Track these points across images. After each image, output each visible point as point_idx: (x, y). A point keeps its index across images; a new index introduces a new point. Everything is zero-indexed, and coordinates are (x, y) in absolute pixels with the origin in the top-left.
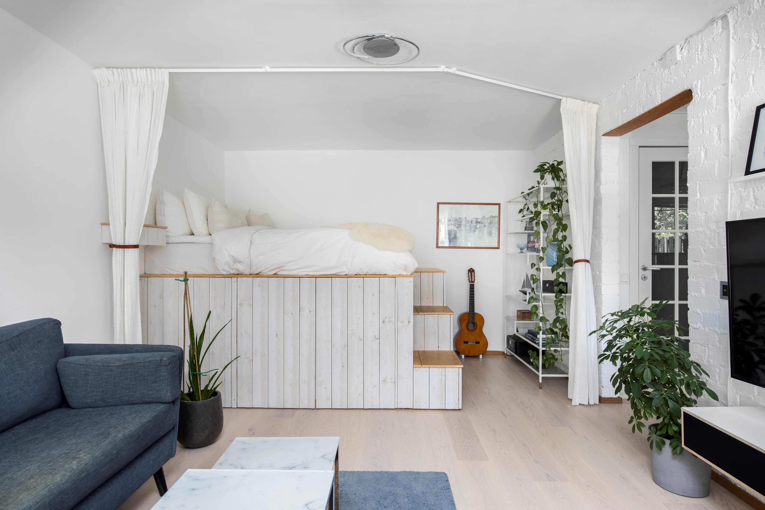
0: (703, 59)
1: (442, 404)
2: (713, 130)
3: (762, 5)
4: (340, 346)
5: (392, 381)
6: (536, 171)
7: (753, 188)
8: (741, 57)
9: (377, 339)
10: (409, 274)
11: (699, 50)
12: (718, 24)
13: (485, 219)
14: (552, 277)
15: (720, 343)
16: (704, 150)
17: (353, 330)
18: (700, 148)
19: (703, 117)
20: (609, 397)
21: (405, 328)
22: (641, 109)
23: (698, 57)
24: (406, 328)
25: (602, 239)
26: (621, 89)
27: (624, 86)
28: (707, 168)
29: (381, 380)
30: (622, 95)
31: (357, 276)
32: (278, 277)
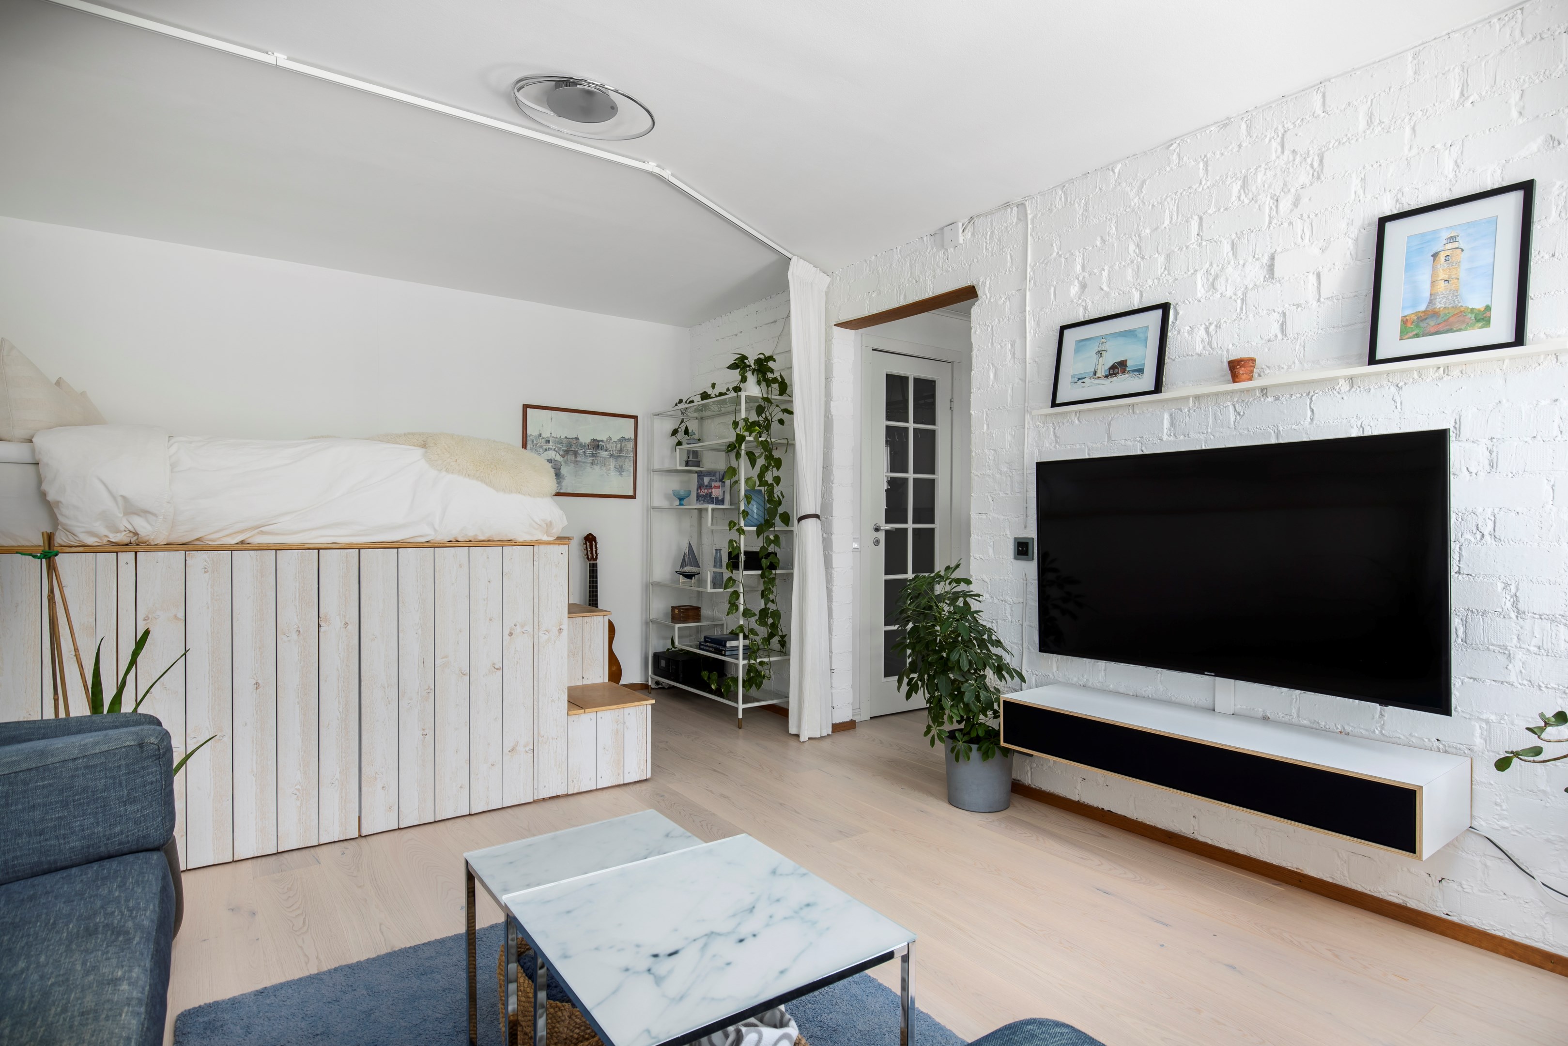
0: (993, 250)
1: (619, 774)
2: (1005, 345)
3: (1065, 205)
4: (418, 693)
5: (527, 749)
6: (733, 367)
7: (1053, 424)
8: (1041, 261)
9: (497, 669)
10: (551, 539)
11: (988, 237)
12: (1013, 211)
13: (612, 443)
14: (756, 545)
15: (1012, 616)
16: (994, 369)
17: (446, 657)
18: (989, 365)
19: (992, 326)
20: (841, 722)
21: (553, 643)
22: (902, 298)
23: (986, 247)
24: (555, 642)
25: (833, 483)
26: (868, 262)
27: (873, 258)
28: (997, 393)
29: (506, 750)
30: (870, 270)
31: (454, 543)
32: (250, 548)
